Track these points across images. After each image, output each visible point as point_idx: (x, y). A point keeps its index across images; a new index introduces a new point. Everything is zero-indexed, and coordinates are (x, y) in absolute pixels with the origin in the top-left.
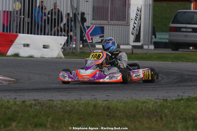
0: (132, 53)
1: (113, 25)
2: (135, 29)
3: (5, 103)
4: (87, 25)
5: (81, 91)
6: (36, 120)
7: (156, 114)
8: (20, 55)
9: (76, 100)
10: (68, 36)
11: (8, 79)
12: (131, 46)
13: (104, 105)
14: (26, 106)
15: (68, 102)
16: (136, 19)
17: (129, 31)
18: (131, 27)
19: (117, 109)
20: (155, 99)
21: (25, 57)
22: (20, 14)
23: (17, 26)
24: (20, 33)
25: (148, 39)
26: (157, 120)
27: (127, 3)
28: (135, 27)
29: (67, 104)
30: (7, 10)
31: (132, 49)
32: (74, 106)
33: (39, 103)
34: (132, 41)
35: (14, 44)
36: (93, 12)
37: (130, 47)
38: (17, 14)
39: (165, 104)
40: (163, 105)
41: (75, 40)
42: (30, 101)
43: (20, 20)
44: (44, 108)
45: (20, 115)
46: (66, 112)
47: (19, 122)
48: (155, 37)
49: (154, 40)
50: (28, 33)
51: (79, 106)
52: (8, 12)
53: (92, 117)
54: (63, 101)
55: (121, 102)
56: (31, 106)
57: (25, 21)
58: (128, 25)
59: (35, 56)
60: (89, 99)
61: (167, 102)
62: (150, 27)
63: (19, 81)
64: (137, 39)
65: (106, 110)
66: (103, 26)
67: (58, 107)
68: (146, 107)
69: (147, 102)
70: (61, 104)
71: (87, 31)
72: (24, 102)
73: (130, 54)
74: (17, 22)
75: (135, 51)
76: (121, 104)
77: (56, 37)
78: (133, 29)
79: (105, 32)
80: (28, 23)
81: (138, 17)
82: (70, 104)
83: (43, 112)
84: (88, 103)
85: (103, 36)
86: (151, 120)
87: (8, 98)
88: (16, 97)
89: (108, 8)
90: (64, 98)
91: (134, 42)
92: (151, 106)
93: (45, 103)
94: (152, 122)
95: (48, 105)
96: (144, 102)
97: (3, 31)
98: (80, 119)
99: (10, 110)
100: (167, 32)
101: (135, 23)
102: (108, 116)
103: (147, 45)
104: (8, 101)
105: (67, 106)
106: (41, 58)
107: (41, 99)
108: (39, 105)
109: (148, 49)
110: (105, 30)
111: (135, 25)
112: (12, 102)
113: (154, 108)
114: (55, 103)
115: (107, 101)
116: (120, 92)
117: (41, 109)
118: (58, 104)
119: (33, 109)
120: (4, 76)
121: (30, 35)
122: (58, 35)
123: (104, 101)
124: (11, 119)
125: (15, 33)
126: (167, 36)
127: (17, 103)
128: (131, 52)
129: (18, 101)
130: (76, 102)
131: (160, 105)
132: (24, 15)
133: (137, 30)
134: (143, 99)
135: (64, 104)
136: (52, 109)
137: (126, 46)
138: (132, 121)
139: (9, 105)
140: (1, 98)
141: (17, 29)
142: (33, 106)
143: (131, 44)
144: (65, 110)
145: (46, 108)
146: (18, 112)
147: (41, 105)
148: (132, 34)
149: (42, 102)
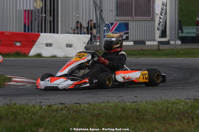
0: (159, 49)
2: (161, 24)
3: (31, 108)
4: (111, 22)
5: (108, 92)
6: (64, 125)
7: (187, 115)
8: (43, 56)
9: (103, 102)
10: (91, 34)
11: (32, 81)
12: (157, 42)
13: (132, 107)
14: (53, 111)
15: (96, 105)
16: (161, 14)
17: (154, 26)
18: (157, 22)
19: (146, 110)
20: (185, 99)
21: (48, 57)
22: (42, 13)
23: (38, 25)
24: (42, 32)
25: (175, 35)
26: (188, 122)
28: (160, 22)
29: (94, 107)
30: (28, 9)
31: (158, 45)
32: (102, 109)
33: (65, 107)
34: (158, 36)
35: (36, 43)
36: (117, 8)
37: (155, 43)
38: (38, 12)
39: (196, 104)
40: (194, 106)
41: (99, 38)
42: (56, 104)
43: (42, 19)
44: (71, 112)
45: (47, 120)
47: (46, 128)
48: (182, 32)
49: (181, 35)
50: (50, 32)
51: (108, 109)
52: (28, 11)
53: (121, 120)
54: (90, 104)
55: (150, 104)
56: (57, 111)
57: (47, 19)
58: (153, 20)
59: (59, 56)
60: (116, 101)
61: (198, 102)
62: (177, 21)
64: (163, 34)
65: (135, 112)
66: (127, 22)
67: (85, 110)
68: (176, 108)
69: (177, 103)
70: (88, 108)
71: (111, 28)
72: (50, 106)
73: (156, 50)
74: (39, 20)
75: (162, 47)
76: (150, 106)
78: (159, 24)
79: (130, 29)
80: (50, 22)
81: (164, 11)
82: (97, 108)
84: (117, 105)
85: (128, 33)
86: (182, 122)
87: (33, 102)
88: (41, 101)
89: (132, 3)
90: (91, 101)
91: (160, 37)
92: (181, 107)
93: (72, 107)
94: (184, 124)
95: (75, 109)
96: (173, 103)
97: (25, 31)
98: (109, 122)
99: (36, 116)
100: (194, 25)
101: (160, 18)
102: (137, 118)
104: (34, 106)
105: (95, 109)
106: (64, 57)
107: (67, 103)
108: (66, 109)
109: (175, 45)
110: (130, 26)
111: (161, 20)
112: (38, 108)
113: (185, 109)
114: (82, 107)
115: (135, 102)
117: (67, 113)
118: (85, 107)
119: (59, 113)
120: (28, 78)
121: (52, 34)
122: (81, 34)
123: (133, 102)
124: (38, 125)
125: (37, 33)
126: (194, 30)
127: (43, 107)
128: (157, 48)
129: (44, 105)
130: (103, 105)
131: (191, 106)
132: (45, 14)
133: (163, 25)
134: (173, 100)
135: (91, 108)
136: (80, 113)
137: (152, 42)
138: (162, 123)
139: (35, 110)
140: (27, 103)
141: (39, 28)
142: (59, 111)
143: (157, 40)
144: (93, 114)
145: (73, 113)
146: (45, 118)
147: (68, 110)
148: (158, 30)
149: (68, 106)
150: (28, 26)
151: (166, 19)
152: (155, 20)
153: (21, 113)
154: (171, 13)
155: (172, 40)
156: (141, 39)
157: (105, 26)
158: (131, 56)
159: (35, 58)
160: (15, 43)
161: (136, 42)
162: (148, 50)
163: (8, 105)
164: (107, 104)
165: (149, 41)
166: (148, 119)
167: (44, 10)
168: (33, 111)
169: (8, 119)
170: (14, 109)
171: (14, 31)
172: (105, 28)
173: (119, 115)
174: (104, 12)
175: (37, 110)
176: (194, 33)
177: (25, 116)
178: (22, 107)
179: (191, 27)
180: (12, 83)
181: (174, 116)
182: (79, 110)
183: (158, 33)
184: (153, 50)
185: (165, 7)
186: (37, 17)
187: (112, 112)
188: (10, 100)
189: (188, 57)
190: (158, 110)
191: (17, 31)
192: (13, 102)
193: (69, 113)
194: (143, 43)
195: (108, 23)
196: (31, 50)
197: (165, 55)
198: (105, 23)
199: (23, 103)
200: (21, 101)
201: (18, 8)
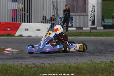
0: (90, 32)
1: (78, 15)
3: (16, 66)
5: (60, 57)
7: (106, 70)
8: (23, 36)
9: (58, 63)
11: (17, 51)
13: (75, 66)
14: (28, 68)
15: (53, 65)
16: (92, 12)
17: (88, 19)
18: (89, 16)
19: (83, 68)
20: (106, 61)
21: (26, 37)
22: (23, 11)
23: (21, 18)
24: (22, 22)
25: (100, 24)
26: (107, 75)
27: (86, 2)
28: (91, 16)
29: (53, 66)
30: (15, 8)
31: (90, 30)
33: (36, 66)
34: (90, 25)
35: (19, 29)
37: (89, 29)
38: (20, 11)
39: (112, 64)
40: (111, 65)
42: (30, 64)
43: (23, 14)
44: (39, 69)
45: (25, 74)
46: (52, 71)
48: (104, 22)
49: (103, 24)
50: (28, 22)
51: (60, 67)
52: (15, 10)
54: (50, 64)
55: (85, 64)
56: (31, 68)
57: (25, 15)
58: (87, 15)
59: (32, 36)
60: (66, 62)
61: (113, 63)
62: (101, 16)
63: (23, 52)
64: (93, 23)
65: (76, 69)
66: (72, 16)
67: (47, 68)
68: (100, 66)
69: (101, 64)
70: (49, 66)
72: (27, 65)
73: (89, 33)
75: (92, 31)
76: (85, 65)
77: (44, 24)
78: (90, 17)
79: (73, 20)
80: (28, 16)
81: (93, 10)
82: (54, 66)
83: (38, 72)
84: (66, 65)
85: (72, 23)
86: (103, 74)
87: (17, 63)
88: (22, 62)
89: (75, 5)
90: (51, 62)
91: (91, 25)
92: (103, 66)
93: (39, 66)
95: (41, 67)
96: (99, 64)
97: (13, 21)
99: (18, 71)
101: (91, 14)
102: (77, 72)
103: (99, 27)
104: (17, 65)
105: (53, 67)
106: (35, 37)
107: (37, 63)
108: (36, 67)
109: (100, 30)
110: (74, 19)
111: (92, 15)
112: (20, 66)
113: (105, 67)
115: (76, 63)
116: (84, 57)
117: (37, 70)
118: (47, 66)
119: (32, 70)
120: (14, 49)
122: (45, 23)
123: (75, 63)
125: (20, 23)
126: (111, 21)
127: (23, 66)
128: (89, 32)
130: (58, 65)
131: (109, 65)
132: (25, 11)
133: (93, 18)
134: (98, 62)
135: (51, 66)
136: (44, 69)
137: (87, 28)
138: (92, 75)
139: (18, 68)
140: (13, 63)
141: (21, 20)
142: (32, 68)
143: (89, 27)
144: (52, 70)
145: (40, 69)
146: (24, 72)
147: (37, 67)
148: (90, 21)
149: (37, 65)
150: (14, 19)
151: (95, 15)
152: (88, 15)
153: (10, 70)
154: (97, 11)
155: (98, 27)
156: (80, 26)
157: (59, 19)
158: (75, 36)
159: (18, 37)
160: (7, 28)
161: (77, 28)
162: (84, 33)
163: (2, 65)
164: (60, 64)
165: (85, 27)
166: (84, 73)
167: (24, 9)
168: (17, 68)
169: (3, 73)
170: (6, 67)
171: (7, 21)
172: (59, 20)
173: (67, 70)
174: (58, 10)
175: (19, 68)
176: (111, 23)
177: (12, 71)
178: (11, 66)
179: (109, 19)
180: (5, 52)
181: (99, 71)
182: (44, 68)
183: (90, 23)
184: (87, 33)
185: (94, 7)
186: (20, 14)
187: (63, 69)
188: (4, 62)
189: (107, 37)
190: (90, 68)
191: (8, 22)
192: (5, 63)
193: (38, 69)
194: (81, 28)
195: (61, 17)
196: (16, 32)
197: (94, 36)
198: (59, 17)
199: (11, 63)
200: (10, 63)
201: (9, 8)
